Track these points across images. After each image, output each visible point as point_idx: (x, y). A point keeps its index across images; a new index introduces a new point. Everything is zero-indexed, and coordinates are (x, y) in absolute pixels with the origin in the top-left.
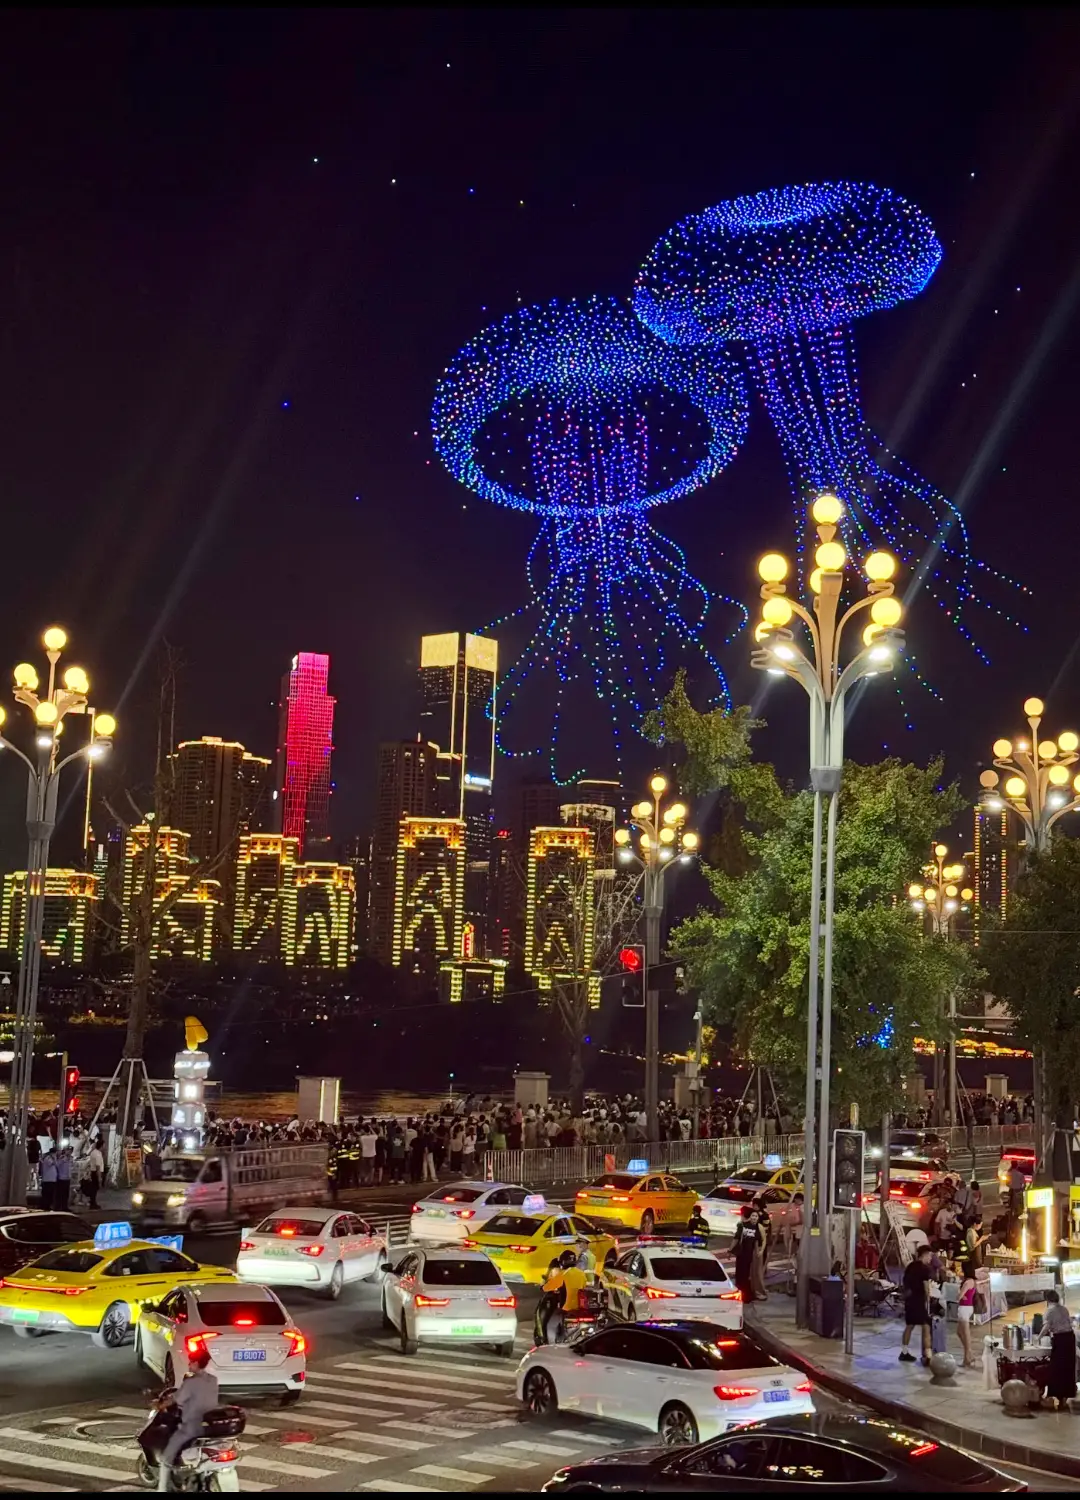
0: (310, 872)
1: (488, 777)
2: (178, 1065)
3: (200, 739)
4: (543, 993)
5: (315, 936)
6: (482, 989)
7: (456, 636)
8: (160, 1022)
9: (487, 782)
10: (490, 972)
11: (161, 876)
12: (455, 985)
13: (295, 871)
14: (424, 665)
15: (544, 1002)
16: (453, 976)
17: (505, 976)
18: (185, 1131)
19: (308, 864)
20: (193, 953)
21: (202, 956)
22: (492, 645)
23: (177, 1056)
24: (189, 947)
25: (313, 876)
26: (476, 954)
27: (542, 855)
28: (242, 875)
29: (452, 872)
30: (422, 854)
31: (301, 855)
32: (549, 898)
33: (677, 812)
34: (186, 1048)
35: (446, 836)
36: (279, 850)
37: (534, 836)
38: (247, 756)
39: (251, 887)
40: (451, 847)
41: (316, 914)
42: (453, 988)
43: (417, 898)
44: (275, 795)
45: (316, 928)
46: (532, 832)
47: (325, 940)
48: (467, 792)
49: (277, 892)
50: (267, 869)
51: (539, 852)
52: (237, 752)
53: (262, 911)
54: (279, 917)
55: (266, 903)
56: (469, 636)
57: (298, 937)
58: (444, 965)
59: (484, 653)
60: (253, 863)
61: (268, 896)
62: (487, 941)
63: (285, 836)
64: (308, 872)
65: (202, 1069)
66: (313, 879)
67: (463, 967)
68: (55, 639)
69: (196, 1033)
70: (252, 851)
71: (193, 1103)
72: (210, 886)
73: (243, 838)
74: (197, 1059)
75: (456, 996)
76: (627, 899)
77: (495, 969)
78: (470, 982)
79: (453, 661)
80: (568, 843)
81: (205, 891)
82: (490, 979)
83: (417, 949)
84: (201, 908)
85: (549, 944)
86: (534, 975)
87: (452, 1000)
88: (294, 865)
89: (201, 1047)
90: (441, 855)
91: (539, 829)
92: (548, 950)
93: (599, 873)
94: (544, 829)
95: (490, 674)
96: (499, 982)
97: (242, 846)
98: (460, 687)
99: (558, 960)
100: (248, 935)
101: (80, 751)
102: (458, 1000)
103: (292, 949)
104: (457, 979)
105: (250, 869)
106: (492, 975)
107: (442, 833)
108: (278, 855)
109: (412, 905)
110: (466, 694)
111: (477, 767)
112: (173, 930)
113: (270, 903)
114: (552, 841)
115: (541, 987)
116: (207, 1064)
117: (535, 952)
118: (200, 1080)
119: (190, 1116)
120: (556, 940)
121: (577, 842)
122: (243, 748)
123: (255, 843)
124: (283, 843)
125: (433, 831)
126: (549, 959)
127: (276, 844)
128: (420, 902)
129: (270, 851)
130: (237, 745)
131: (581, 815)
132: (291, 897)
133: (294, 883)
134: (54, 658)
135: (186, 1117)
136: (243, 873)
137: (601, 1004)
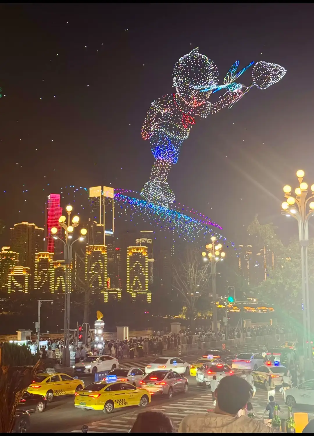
0: (58, 264)
1: (112, 231)
2: (96, 324)
3: (21, 223)
4: (133, 298)
5: (61, 284)
6: (114, 298)
7: (100, 187)
8: (13, 313)
9: (112, 233)
10: (117, 292)
11: (11, 267)
12: (106, 297)
13: (53, 263)
14: (90, 196)
15: (134, 301)
16: (105, 294)
17: (121, 294)
18: (99, 343)
19: (57, 261)
20: (22, 291)
21: (25, 292)
22: (112, 190)
23: (95, 322)
24: (21, 289)
25: (59, 265)
26: (111, 287)
27: (131, 255)
28: (37, 266)
29: (103, 261)
30: (93, 256)
31: (55, 258)
32: (134, 269)
33: (219, 246)
34: (98, 320)
35: (101, 250)
36: (48, 257)
37: (128, 249)
38: (36, 228)
39: (40, 269)
40: (102, 254)
41: (60, 277)
42: (105, 298)
43: (92, 270)
44: (44, 239)
45: (61, 281)
46: (128, 248)
47: (64, 285)
48: (106, 236)
49: (48, 270)
50: (44, 263)
51: (130, 254)
52: (33, 226)
53: (43, 276)
54: (49, 278)
55: (44, 274)
56: (104, 187)
57: (55, 285)
58: (102, 291)
59: (109, 192)
60: (40, 261)
61: (45, 272)
62: (114, 283)
63: (50, 253)
64: (57, 264)
65: (102, 325)
66: (59, 266)
67: (108, 291)
68: (69, 208)
69: (100, 315)
70: (39, 258)
71: (101, 335)
72: (26, 269)
73: (36, 254)
74: (101, 322)
75: (106, 300)
76: (205, 271)
77: (118, 291)
78: (110, 296)
79: (100, 195)
80: (139, 251)
81: (25, 271)
82: (116, 295)
83: (93, 286)
84: (24, 276)
85: (134, 283)
86: (130, 293)
87: (105, 302)
88: (53, 262)
89: (102, 319)
90: (99, 256)
91: (130, 247)
92: (134, 285)
93: (149, 260)
94: (131, 247)
95: (111, 199)
96: (119, 295)
97: (36, 256)
98: (102, 203)
99: (138, 288)
100: (39, 284)
101: (78, 239)
102: (107, 302)
103: (53, 289)
104: (106, 295)
105: (39, 263)
106: (117, 294)
107: (99, 250)
108: (48, 259)
109: (91, 272)
110: (104, 205)
111: (108, 228)
112: (15, 284)
113: (46, 274)
114: (134, 251)
115: (132, 297)
116: (104, 324)
117: (130, 286)
118: (102, 328)
119: (100, 339)
120: (137, 282)
121: (142, 251)
122: (35, 225)
123: (40, 255)
124: (49, 255)
125: (97, 249)
126: (134, 288)
127: (47, 255)
128: (93, 271)
129: (45, 257)
130: (33, 224)
131: (142, 242)
132: (52, 271)
133: (53, 267)
134: (69, 214)
135: (99, 339)
136: (37, 265)
137: (151, 301)
